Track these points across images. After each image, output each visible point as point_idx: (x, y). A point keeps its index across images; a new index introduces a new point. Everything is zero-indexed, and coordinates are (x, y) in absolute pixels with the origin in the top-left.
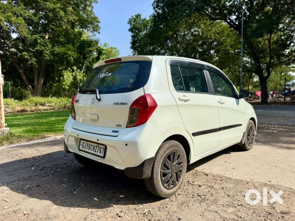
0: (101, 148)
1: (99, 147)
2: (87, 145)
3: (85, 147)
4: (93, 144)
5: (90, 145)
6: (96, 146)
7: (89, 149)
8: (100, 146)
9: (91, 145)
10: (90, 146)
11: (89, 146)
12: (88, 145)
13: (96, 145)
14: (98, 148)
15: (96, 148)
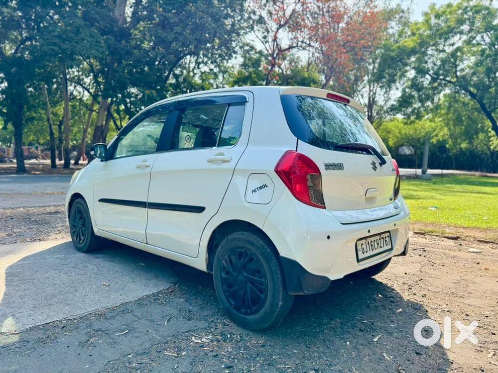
0: (386, 237)
1: (383, 238)
2: (368, 245)
3: (365, 250)
4: (375, 238)
5: (371, 241)
6: (380, 239)
7: (373, 250)
8: (383, 236)
9: (373, 241)
10: (372, 243)
11: (372, 245)
12: (368, 243)
13: (378, 237)
14: (382, 240)
15: (379, 241)
